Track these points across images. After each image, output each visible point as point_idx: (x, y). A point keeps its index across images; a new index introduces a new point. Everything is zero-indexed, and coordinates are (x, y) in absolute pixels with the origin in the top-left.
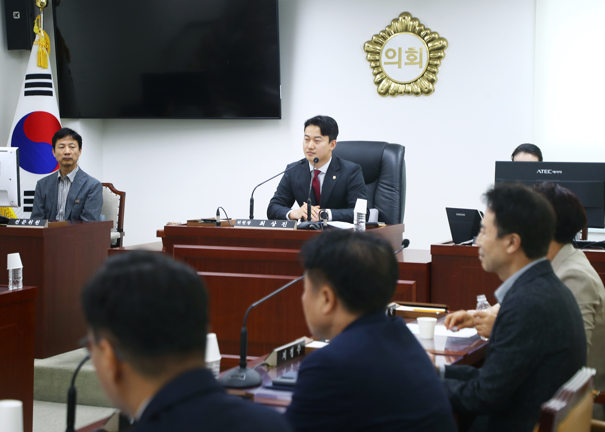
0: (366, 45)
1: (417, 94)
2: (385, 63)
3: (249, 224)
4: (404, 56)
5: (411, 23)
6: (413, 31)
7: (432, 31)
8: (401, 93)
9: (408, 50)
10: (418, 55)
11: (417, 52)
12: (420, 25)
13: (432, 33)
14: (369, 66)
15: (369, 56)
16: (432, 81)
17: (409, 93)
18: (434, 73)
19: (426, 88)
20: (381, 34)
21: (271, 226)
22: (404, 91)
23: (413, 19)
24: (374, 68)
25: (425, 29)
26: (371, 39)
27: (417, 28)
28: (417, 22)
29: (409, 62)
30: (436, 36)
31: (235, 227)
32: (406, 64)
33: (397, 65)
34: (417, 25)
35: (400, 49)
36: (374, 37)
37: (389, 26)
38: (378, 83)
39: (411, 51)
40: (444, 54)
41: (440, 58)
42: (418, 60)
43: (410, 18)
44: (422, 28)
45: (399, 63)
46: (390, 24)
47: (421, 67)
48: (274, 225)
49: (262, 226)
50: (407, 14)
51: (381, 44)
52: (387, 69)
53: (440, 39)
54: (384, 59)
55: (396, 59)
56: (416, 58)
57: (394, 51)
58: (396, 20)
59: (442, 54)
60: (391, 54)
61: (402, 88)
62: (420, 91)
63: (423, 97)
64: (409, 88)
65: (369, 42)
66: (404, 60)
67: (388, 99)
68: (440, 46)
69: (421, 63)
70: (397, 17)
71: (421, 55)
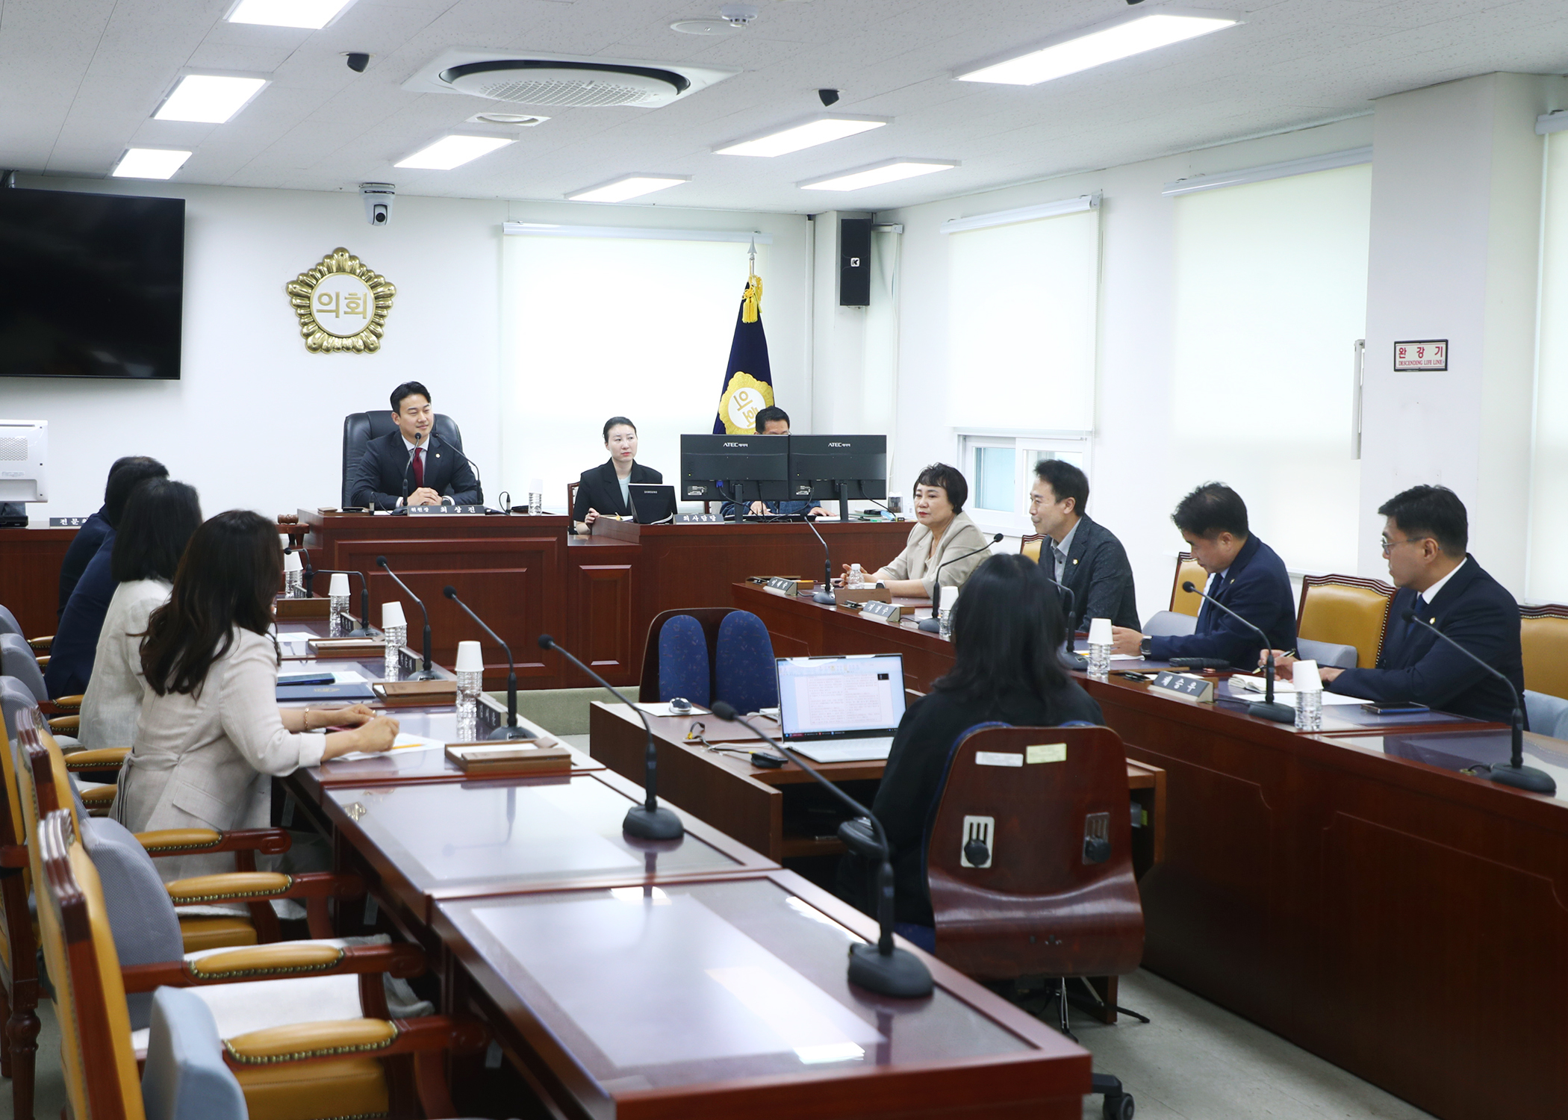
0: (290, 286)
1: (359, 351)
2: (319, 311)
3: (427, 511)
4: (343, 303)
5: (350, 263)
6: (353, 272)
7: (376, 274)
8: (338, 349)
9: (348, 296)
10: (361, 302)
11: (359, 299)
12: (361, 265)
13: (377, 276)
14: (294, 313)
15: (294, 300)
16: (378, 336)
17: (348, 349)
18: (381, 325)
19: (372, 344)
20: (311, 273)
21: (456, 512)
22: (343, 347)
23: (352, 258)
24: (301, 315)
25: (369, 271)
26: (295, 279)
27: (358, 271)
28: (358, 261)
29: (349, 310)
30: (381, 280)
31: (411, 515)
32: (345, 313)
33: (334, 314)
34: (358, 266)
35: (337, 295)
36: (301, 277)
37: (322, 264)
38: (307, 336)
39: (352, 298)
40: (392, 303)
41: (388, 307)
42: (360, 309)
43: (347, 255)
44: (365, 268)
45: (337, 312)
46: (321, 261)
47: (364, 318)
48: (459, 511)
49: (444, 513)
50: (342, 250)
51: (312, 287)
52: (319, 317)
53: (388, 284)
54: (315, 305)
55: (332, 306)
56: (357, 307)
57: (329, 296)
58: (330, 257)
59: (390, 302)
60: (325, 299)
61: (338, 343)
62: (362, 348)
63: (365, 356)
64: (348, 342)
65: (293, 282)
66: (343, 308)
67: (320, 356)
68: (389, 292)
69: (364, 313)
70: (330, 253)
71: (365, 302)
